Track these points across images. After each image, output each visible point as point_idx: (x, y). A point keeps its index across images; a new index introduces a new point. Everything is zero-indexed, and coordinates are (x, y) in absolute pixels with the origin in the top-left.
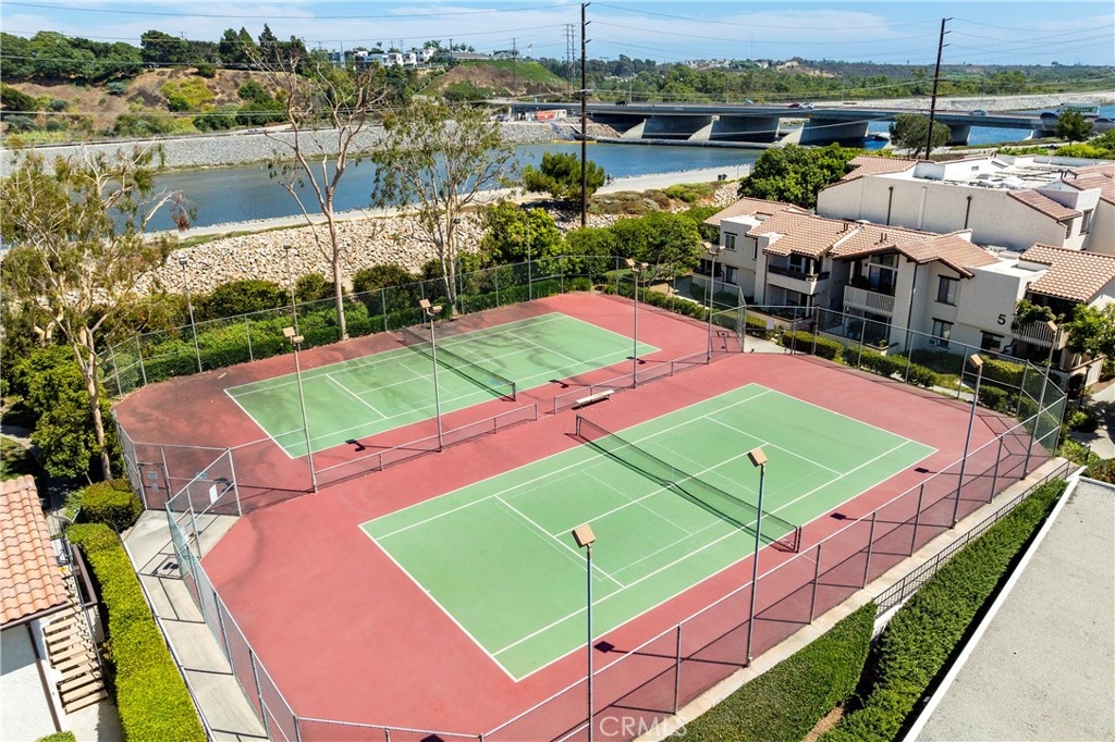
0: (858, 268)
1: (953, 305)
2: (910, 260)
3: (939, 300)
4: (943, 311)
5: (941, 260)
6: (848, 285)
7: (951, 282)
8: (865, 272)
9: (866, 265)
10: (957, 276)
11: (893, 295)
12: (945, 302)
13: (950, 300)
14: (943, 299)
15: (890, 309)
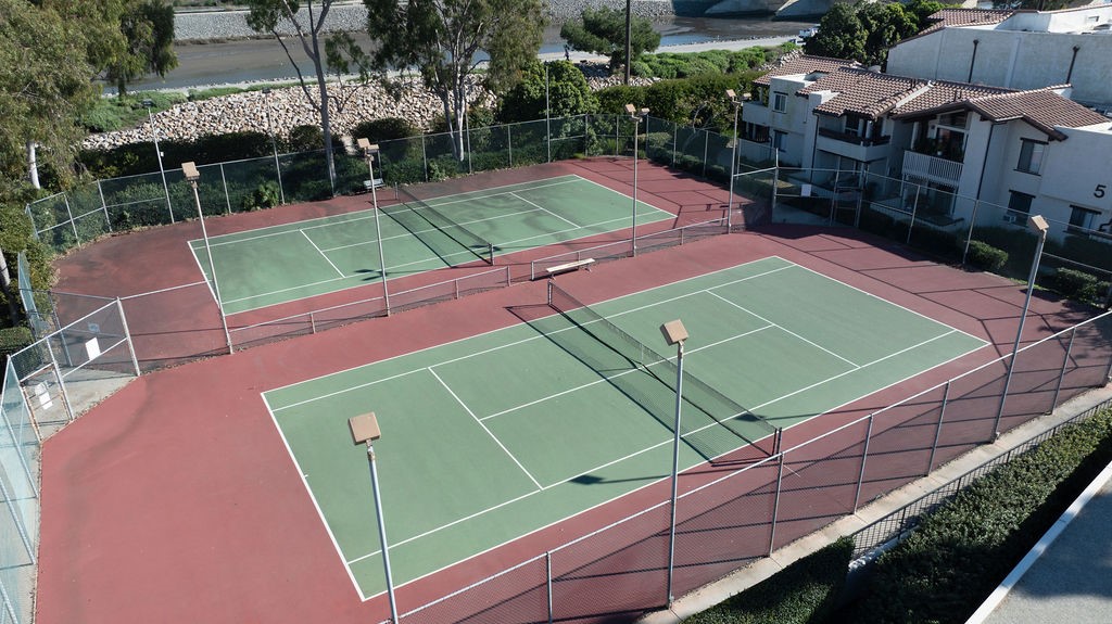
0: (923, 131)
1: (1036, 174)
2: (984, 117)
3: (1019, 169)
4: (1023, 183)
5: (1025, 119)
6: (910, 150)
7: (1037, 146)
8: (932, 134)
9: (933, 127)
10: (1044, 138)
11: (962, 162)
12: (1027, 171)
13: (1033, 168)
14: (1024, 166)
15: (957, 177)
